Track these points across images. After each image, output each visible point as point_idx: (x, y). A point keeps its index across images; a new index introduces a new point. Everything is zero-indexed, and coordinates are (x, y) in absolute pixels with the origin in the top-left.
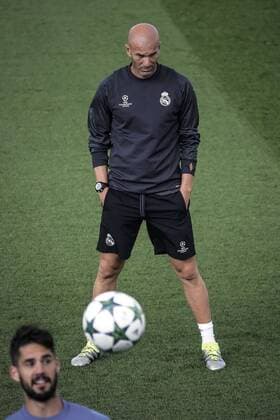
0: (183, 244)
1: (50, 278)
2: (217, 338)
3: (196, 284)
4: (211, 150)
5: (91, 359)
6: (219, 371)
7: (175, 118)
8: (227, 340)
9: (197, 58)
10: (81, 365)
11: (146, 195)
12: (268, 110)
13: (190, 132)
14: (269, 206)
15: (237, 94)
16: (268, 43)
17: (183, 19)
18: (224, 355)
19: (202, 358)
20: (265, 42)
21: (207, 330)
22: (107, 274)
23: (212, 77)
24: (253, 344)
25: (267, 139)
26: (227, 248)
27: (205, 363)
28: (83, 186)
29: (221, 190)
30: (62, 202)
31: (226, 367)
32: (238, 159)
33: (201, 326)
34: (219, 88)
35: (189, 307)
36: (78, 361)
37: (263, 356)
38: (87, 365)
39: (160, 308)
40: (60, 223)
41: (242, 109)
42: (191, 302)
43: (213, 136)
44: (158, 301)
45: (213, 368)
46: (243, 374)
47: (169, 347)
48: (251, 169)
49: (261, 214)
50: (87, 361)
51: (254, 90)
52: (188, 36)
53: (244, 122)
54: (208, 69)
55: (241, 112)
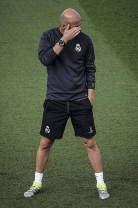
0: (91, 128)
1: (12, 148)
2: (105, 181)
3: (95, 150)
4: (101, 76)
5: (35, 193)
6: (106, 199)
7: (83, 58)
8: (110, 182)
9: (93, 25)
10: (29, 196)
11: (70, 101)
12: (133, 53)
13: (92, 66)
14: (133, 107)
15: (116, 45)
16: (133, 17)
17: (86, 3)
18: (109, 190)
19: (97, 192)
20: (131, 16)
21: (99, 176)
22: (45, 146)
23: (102, 35)
24: (125, 184)
25: (132, 70)
26: (110, 131)
27: (99, 195)
28: (30, 96)
29: (107, 98)
30: (19, 105)
31: (110, 197)
32: (117, 81)
33: (96, 174)
34: (105, 42)
35: (90, 163)
36: (28, 194)
37: (131, 191)
38: (33, 196)
39: (73, 164)
40: (18, 117)
41: (118, 53)
42: (91, 161)
43: (103, 69)
44: (72, 160)
45: (103, 198)
46: (120, 201)
47: (79, 186)
48: (123, 86)
49: (129, 112)
50: (32, 194)
51: (125, 43)
52: (88, 13)
53: (120, 61)
54: (100, 31)
55: (118, 55)
